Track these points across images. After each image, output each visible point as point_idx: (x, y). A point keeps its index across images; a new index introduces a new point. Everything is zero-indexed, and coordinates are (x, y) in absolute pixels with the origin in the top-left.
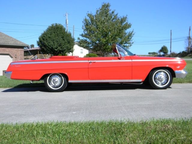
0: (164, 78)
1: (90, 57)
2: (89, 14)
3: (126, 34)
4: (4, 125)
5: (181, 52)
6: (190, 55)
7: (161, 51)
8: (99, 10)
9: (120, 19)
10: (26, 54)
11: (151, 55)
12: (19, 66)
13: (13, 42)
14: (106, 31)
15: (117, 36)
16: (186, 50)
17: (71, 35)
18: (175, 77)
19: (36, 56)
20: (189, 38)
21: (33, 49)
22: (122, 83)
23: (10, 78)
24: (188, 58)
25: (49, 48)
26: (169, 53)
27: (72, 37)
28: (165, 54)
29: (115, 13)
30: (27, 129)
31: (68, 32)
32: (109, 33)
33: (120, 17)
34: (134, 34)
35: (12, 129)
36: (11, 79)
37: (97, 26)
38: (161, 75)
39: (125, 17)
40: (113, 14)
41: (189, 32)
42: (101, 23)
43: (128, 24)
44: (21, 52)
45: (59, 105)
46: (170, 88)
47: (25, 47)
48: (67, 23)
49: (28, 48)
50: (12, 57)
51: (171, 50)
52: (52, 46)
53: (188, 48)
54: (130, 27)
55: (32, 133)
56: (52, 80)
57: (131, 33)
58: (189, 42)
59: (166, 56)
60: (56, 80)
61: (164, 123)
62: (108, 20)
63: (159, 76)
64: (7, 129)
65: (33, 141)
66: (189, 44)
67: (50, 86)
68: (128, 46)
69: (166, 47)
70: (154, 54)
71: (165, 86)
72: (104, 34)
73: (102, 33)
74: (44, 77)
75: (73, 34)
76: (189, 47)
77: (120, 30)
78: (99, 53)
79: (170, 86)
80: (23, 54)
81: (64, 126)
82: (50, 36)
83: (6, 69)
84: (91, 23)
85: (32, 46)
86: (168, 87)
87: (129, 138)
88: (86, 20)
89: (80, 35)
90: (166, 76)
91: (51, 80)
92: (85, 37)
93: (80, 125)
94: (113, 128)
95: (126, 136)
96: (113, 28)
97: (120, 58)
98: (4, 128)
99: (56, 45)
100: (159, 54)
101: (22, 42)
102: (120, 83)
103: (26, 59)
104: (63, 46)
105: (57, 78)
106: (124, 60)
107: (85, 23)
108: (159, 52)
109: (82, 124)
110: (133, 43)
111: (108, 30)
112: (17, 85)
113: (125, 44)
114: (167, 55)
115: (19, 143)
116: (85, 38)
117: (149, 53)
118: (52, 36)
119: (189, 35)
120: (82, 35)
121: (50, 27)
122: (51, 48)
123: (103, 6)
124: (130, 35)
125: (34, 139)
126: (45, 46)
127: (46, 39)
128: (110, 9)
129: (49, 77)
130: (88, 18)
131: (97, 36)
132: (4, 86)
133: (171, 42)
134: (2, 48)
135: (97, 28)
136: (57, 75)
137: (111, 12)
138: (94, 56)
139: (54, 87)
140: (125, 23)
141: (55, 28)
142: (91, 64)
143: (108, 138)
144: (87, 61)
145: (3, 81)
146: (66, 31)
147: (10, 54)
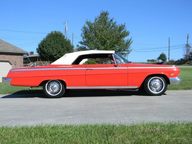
0: (159, 85)
1: (89, 64)
2: (87, 22)
3: (124, 41)
4: (4, 127)
5: (180, 60)
6: (189, 62)
7: (159, 58)
8: (98, 18)
9: (118, 27)
10: (25, 61)
11: (150, 62)
12: (18, 73)
13: (12, 49)
14: (105, 39)
15: (115, 43)
16: (184, 58)
17: (70, 42)
18: (169, 84)
19: (35, 63)
20: (187, 46)
21: (32, 56)
22: (118, 90)
23: (10, 84)
24: (187, 65)
25: (48, 55)
26: (167, 60)
27: (71, 44)
28: (163, 61)
29: (114, 21)
30: (25, 131)
31: (67, 39)
32: (107, 41)
33: (118, 25)
34: (132, 42)
35: (11, 131)
36: (10, 86)
37: (96, 34)
38: (156, 81)
39: (123, 25)
40: (112, 22)
41: (187, 40)
42: (100, 31)
43: (127, 32)
44: (20, 59)
45: (57, 110)
46: (165, 94)
47: (25, 54)
48: (67, 31)
49: (28, 55)
50: (11, 64)
51: (169, 57)
52: (51, 53)
53: (186, 56)
54: (129, 35)
55: (30, 135)
56: (51, 86)
57: (130, 41)
58: (187, 50)
59: (164, 63)
60: (55, 87)
61: (153, 126)
62: (106, 28)
63: (154, 83)
64: (7, 131)
65: (31, 142)
66: (187, 51)
67: (49, 93)
68: (127, 53)
69: (164, 54)
70: (153, 61)
71: (160, 93)
72: (102, 42)
73: (101, 41)
74: (43, 84)
75: (73, 41)
76: (188, 54)
77: (118, 38)
78: (98, 61)
79: (165, 93)
80: (23, 61)
81: (60, 129)
82: (49, 43)
83: (5, 76)
84: (89, 31)
85: (32, 53)
86: (163, 93)
87: (119, 139)
88: (85, 28)
89: (79, 43)
90: (161, 83)
91: (49, 86)
92: (84, 44)
93: (75, 128)
94: (105, 130)
95: (117, 137)
96: (112, 36)
97: (116, 65)
98: (4, 130)
99: (55, 53)
100: (157, 61)
101: (21, 50)
102: (116, 90)
103: (25, 66)
104: (63, 53)
105: (55, 85)
106: (120, 67)
107: (83, 31)
108: (158, 60)
109: (77, 126)
110: (131, 51)
111: (106, 38)
112: (16, 91)
113: (123, 51)
114: (166, 63)
115: (18, 143)
116: (84, 46)
117: (148, 61)
118: (51, 43)
119: (187, 42)
120: (81, 43)
121: (50, 34)
122: (50, 55)
123: (102, 14)
124: (128, 43)
125: (32, 140)
126: (44, 53)
127: (46, 46)
128: (108, 17)
129: (47, 84)
130: (87, 26)
131: (96, 44)
132: (3, 92)
133: (169, 50)
134: (2, 55)
135: (96, 36)
136: (56, 81)
137: (109, 20)
138: (93, 63)
139: (52, 93)
140: (123, 31)
141: (55, 35)
142: (88, 71)
143: (100, 139)
144: (85, 68)
145: (3, 88)
146: (65, 38)
147: (10, 61)
